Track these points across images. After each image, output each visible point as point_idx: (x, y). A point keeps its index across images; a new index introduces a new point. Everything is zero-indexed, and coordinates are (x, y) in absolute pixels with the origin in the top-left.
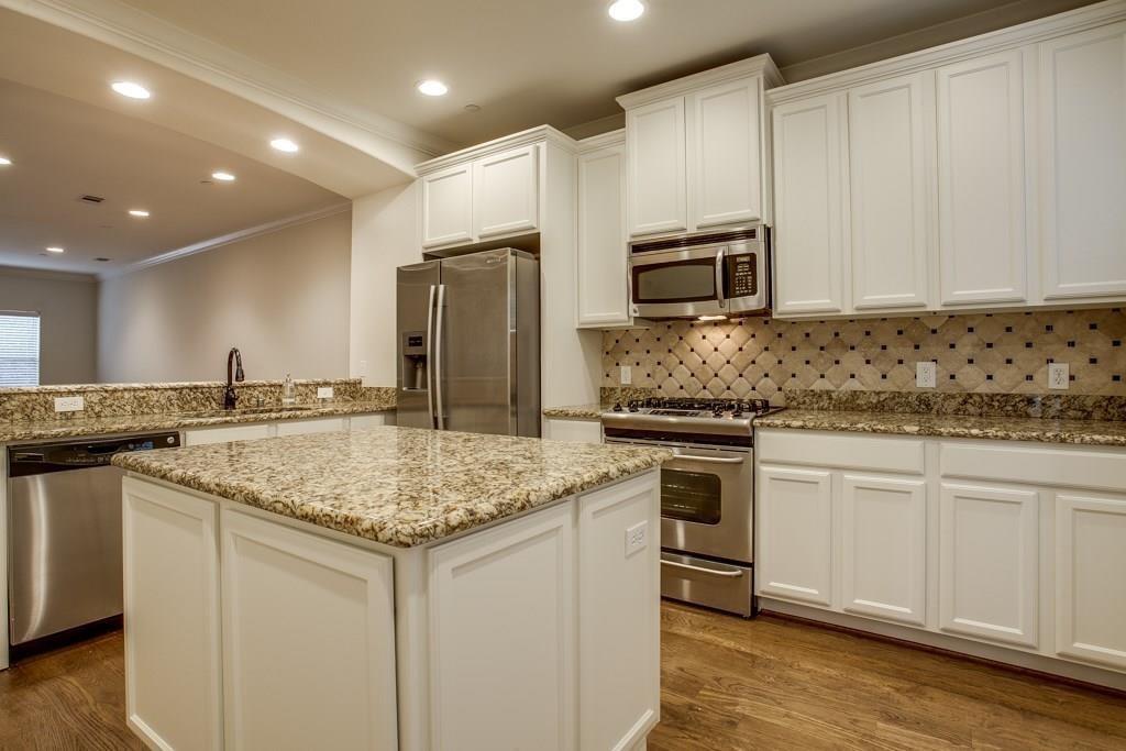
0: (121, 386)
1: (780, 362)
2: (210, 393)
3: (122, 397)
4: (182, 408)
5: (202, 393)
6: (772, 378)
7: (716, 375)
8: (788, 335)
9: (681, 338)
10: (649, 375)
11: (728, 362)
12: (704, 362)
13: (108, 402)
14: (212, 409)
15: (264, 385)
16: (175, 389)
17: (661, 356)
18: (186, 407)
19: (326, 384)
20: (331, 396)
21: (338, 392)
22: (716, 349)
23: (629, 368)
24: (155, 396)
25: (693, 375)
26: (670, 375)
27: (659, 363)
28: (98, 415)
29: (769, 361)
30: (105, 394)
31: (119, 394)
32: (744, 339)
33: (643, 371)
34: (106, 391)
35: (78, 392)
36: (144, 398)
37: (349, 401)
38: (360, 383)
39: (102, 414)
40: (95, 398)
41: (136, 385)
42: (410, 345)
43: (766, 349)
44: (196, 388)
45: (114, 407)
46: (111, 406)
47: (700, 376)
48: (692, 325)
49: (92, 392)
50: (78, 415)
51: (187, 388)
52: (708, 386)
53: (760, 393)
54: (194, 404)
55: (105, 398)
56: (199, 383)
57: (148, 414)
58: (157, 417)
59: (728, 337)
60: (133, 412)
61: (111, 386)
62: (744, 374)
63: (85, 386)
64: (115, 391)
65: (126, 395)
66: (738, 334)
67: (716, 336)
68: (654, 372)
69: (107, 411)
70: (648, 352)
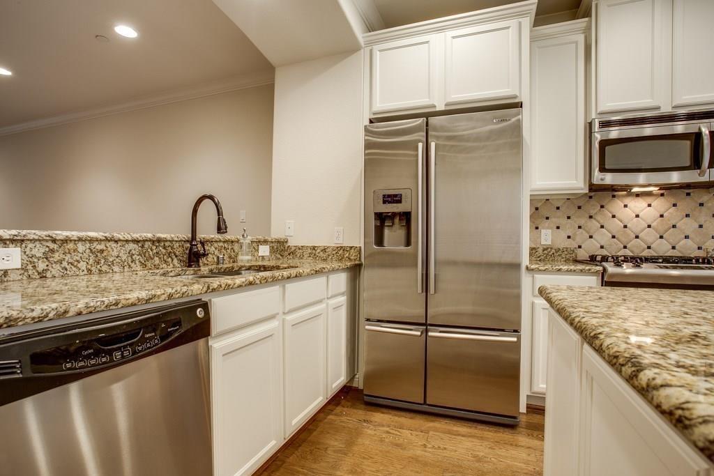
0: (74, 234)
1: (701, 226)
2: (172, 248)
3: (75, 250)
4: (144, 265)
5: (164, 248)
6: (692, 240)
7: (637, 237)
8: (710, 204)
9: (602, 207)
10: (569, 237)
11: (649, 226)
12: (625, 227)
13: (57, 256)
14: (174, 266)
15: (220, 241)
16: (136, 241)
17: (582, 222)
18: (149, 264)
19: (265, 242)
20: (268, 254)
21: (273, 250)
22: (637, 216)
23: (550, 231)
24: (114, 249)
25: (614, 237)
26: (591, 237)
27: (580, 227)
28: (42, 276)
29: (689, 226)
30: (52, 246)
31: (71, 246)
32: (666, 207)
33: (563, 234)
34: (54, 241)
35: (13, 241)
36: (102, 251)
37: (279, 259)
38: (286, 242)
39: (49, 275)
40: (38, 251)
41: (93, 234)
42: (384, 202)
43: (687, 216)
44: (159, 240)
45: (65, 264)
46: (60, 262)
47: (620, 238)
48: (614, 196)
49: (33, 241)
50: (12, 276)
51: (150, 240)
52: (628, 246)
53: (680, 251)
54: (157, 260)
55: (52, 251)
56: (163, 236)
57: (106, 272)
58: (117, 277)
59: (649, 205)
60: (90, 271)
61: (61, 234)
62: (664, 236)
63: (24, 232)
64: (66, 241)
65: (81, 247)
66: (659, 204)
67: (638, 205)
68: (575, 234)
69: (55, 270)
70: (569, 218)
